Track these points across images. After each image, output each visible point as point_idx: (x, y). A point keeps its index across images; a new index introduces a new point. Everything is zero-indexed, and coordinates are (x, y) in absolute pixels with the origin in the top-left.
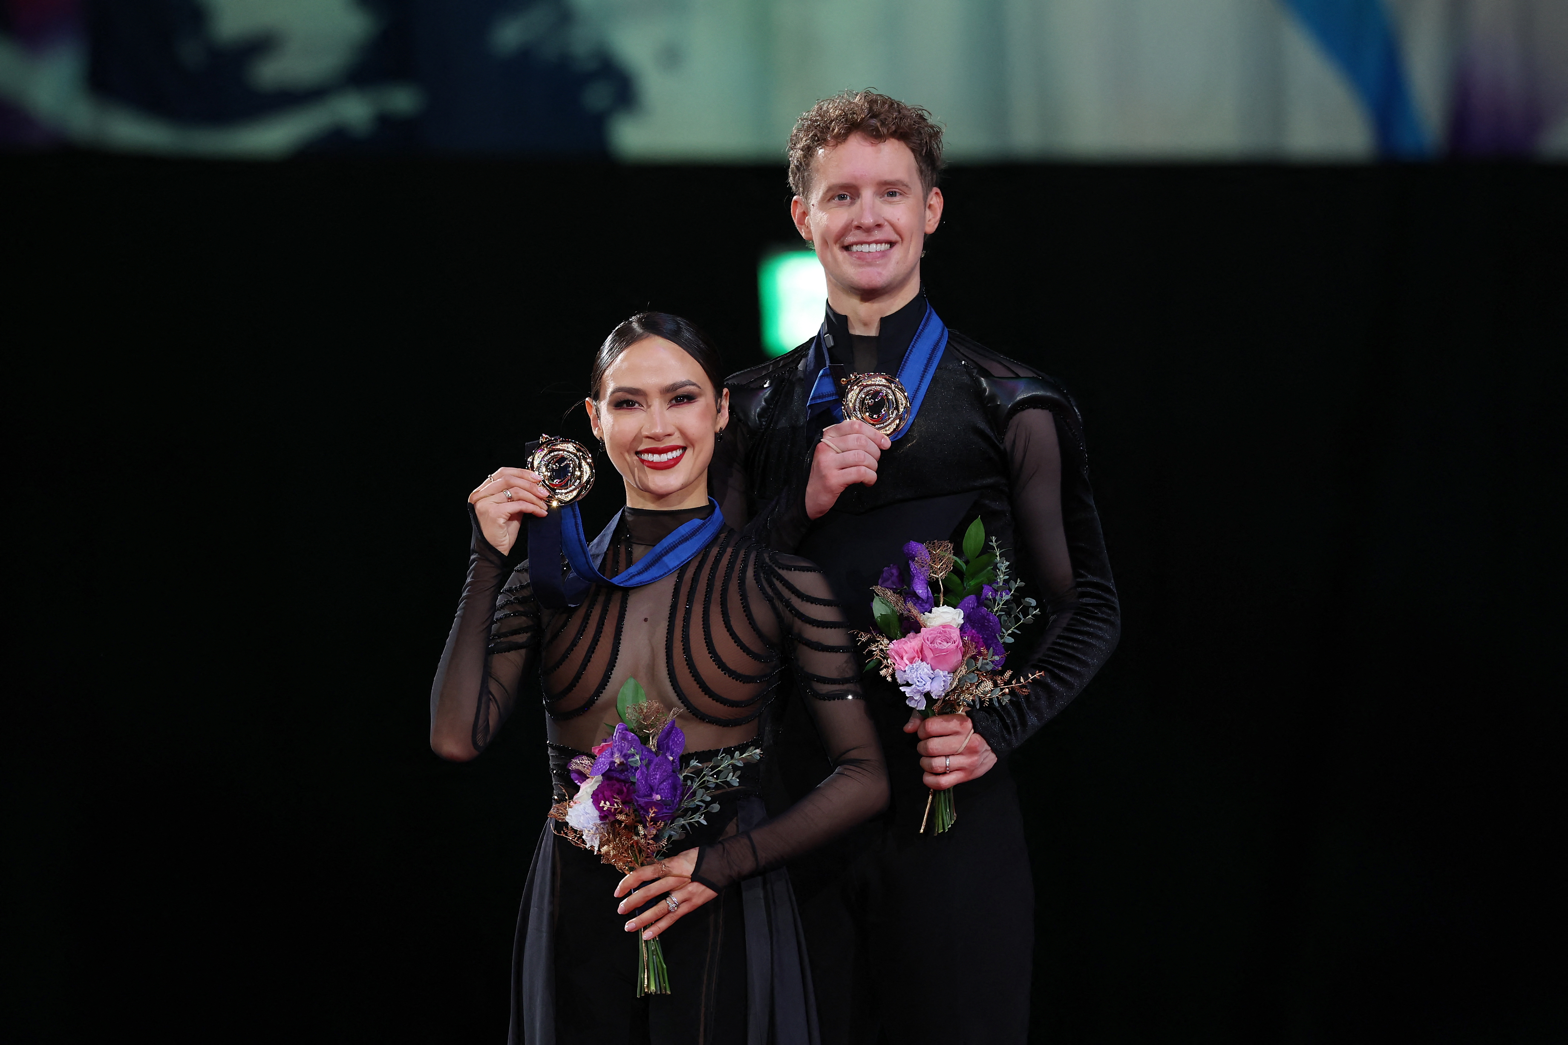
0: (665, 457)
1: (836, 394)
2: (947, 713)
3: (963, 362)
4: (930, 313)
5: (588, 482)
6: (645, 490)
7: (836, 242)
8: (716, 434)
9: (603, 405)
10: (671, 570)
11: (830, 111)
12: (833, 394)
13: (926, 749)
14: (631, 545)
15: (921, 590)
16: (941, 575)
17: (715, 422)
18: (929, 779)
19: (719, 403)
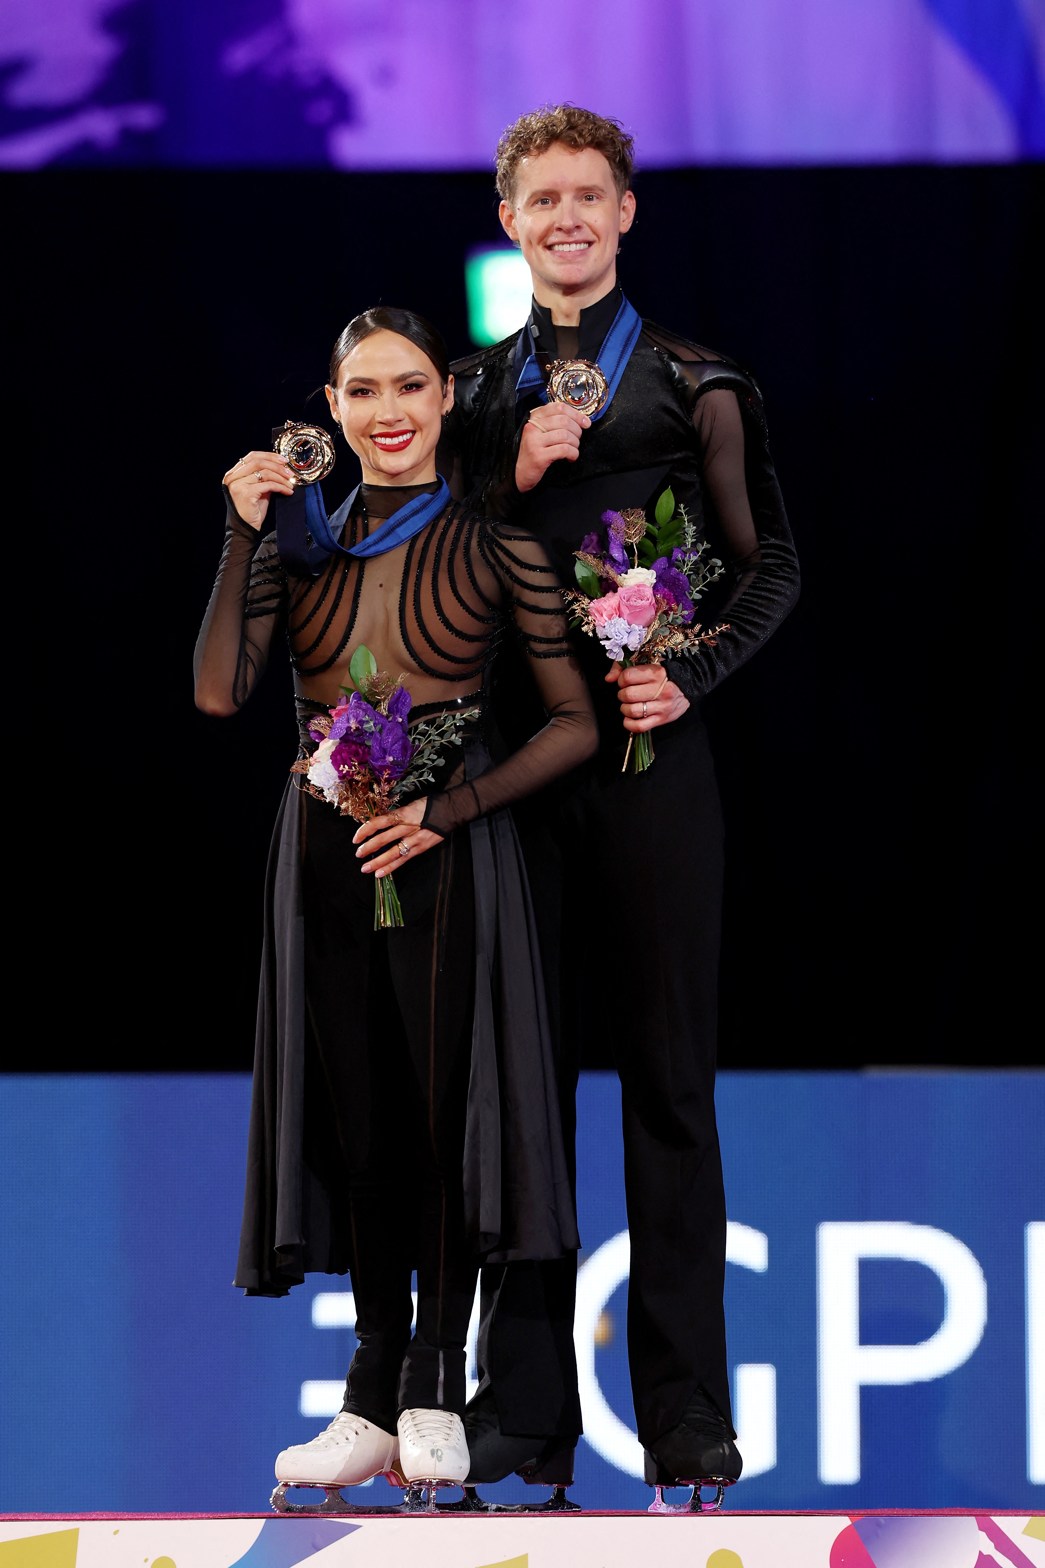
0: (396, 441)
1: (542, 379)
2: (643, 664)
3: (655, 349)
4: (625, 306)
5: (329, 463)
6: (379, 470)
7: (539, 243)
8: (442, 416)
9: (341, 393)
10: (403, 541)
11: (533, 124)
12: (539, 378)
13: (626, 696)
14: (368, 518)
15: (617, 554)
16: (635, 540)
17: (441, 407)
18: (629, 723)
19: (445, 389)
